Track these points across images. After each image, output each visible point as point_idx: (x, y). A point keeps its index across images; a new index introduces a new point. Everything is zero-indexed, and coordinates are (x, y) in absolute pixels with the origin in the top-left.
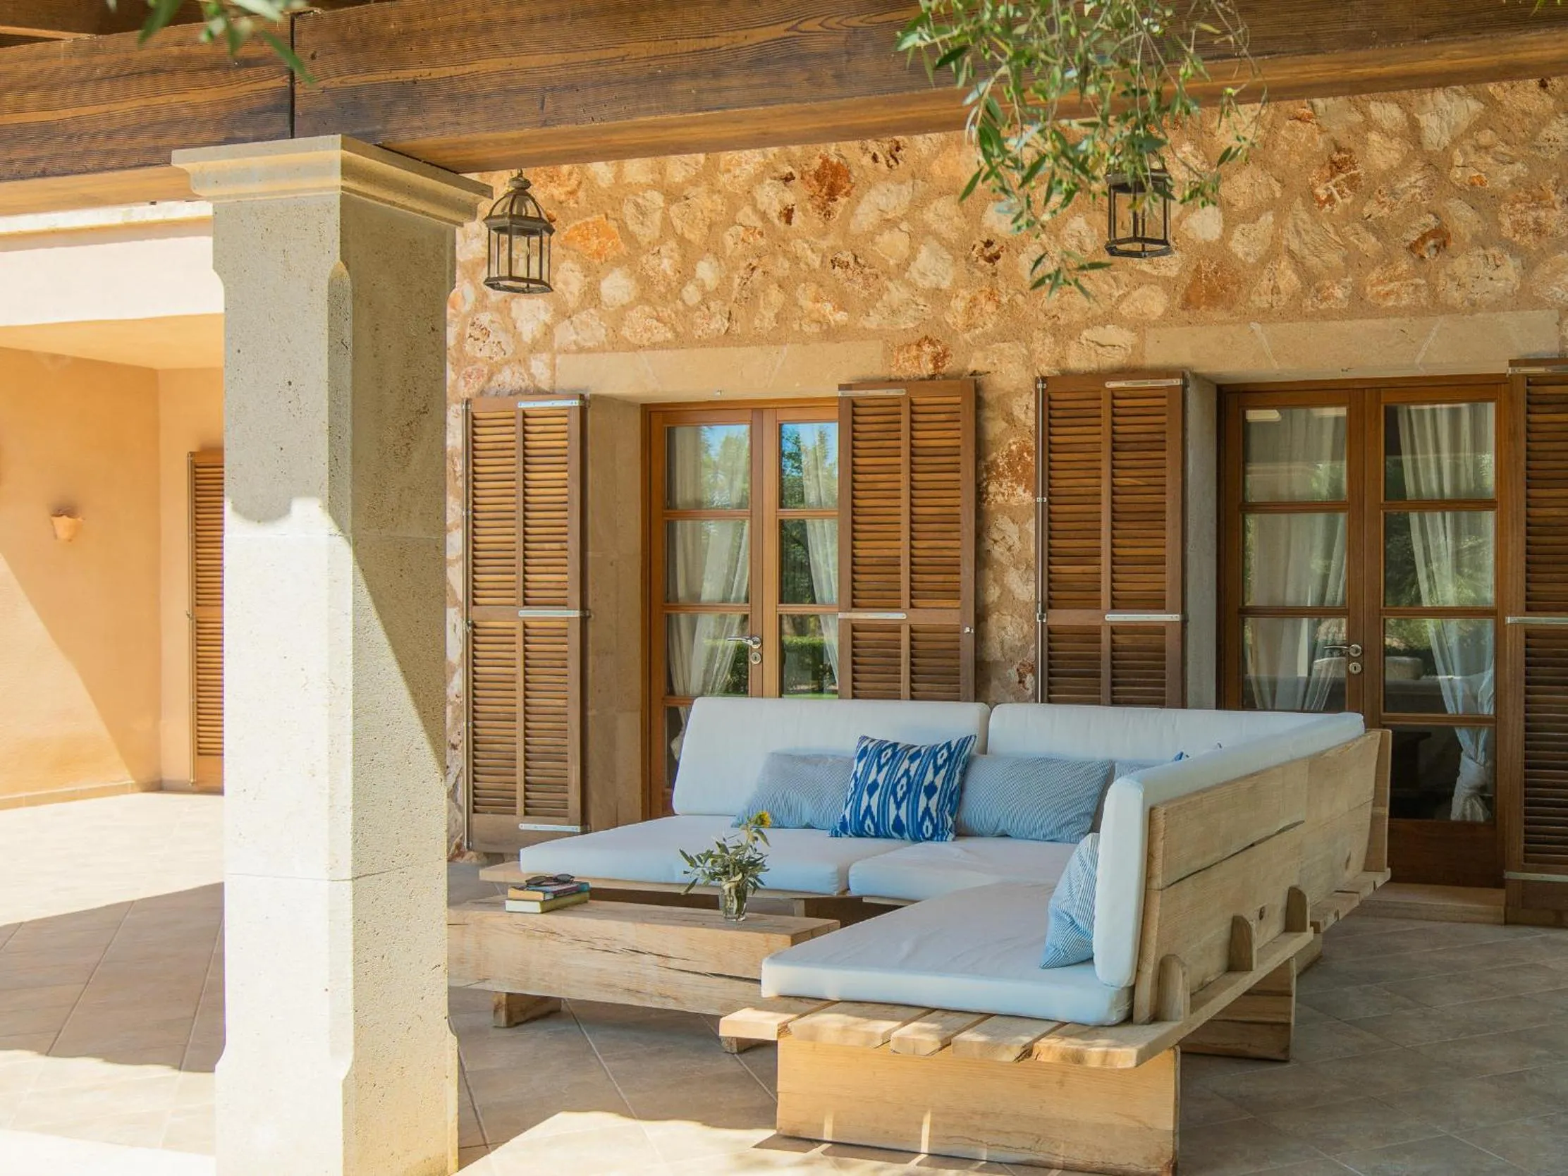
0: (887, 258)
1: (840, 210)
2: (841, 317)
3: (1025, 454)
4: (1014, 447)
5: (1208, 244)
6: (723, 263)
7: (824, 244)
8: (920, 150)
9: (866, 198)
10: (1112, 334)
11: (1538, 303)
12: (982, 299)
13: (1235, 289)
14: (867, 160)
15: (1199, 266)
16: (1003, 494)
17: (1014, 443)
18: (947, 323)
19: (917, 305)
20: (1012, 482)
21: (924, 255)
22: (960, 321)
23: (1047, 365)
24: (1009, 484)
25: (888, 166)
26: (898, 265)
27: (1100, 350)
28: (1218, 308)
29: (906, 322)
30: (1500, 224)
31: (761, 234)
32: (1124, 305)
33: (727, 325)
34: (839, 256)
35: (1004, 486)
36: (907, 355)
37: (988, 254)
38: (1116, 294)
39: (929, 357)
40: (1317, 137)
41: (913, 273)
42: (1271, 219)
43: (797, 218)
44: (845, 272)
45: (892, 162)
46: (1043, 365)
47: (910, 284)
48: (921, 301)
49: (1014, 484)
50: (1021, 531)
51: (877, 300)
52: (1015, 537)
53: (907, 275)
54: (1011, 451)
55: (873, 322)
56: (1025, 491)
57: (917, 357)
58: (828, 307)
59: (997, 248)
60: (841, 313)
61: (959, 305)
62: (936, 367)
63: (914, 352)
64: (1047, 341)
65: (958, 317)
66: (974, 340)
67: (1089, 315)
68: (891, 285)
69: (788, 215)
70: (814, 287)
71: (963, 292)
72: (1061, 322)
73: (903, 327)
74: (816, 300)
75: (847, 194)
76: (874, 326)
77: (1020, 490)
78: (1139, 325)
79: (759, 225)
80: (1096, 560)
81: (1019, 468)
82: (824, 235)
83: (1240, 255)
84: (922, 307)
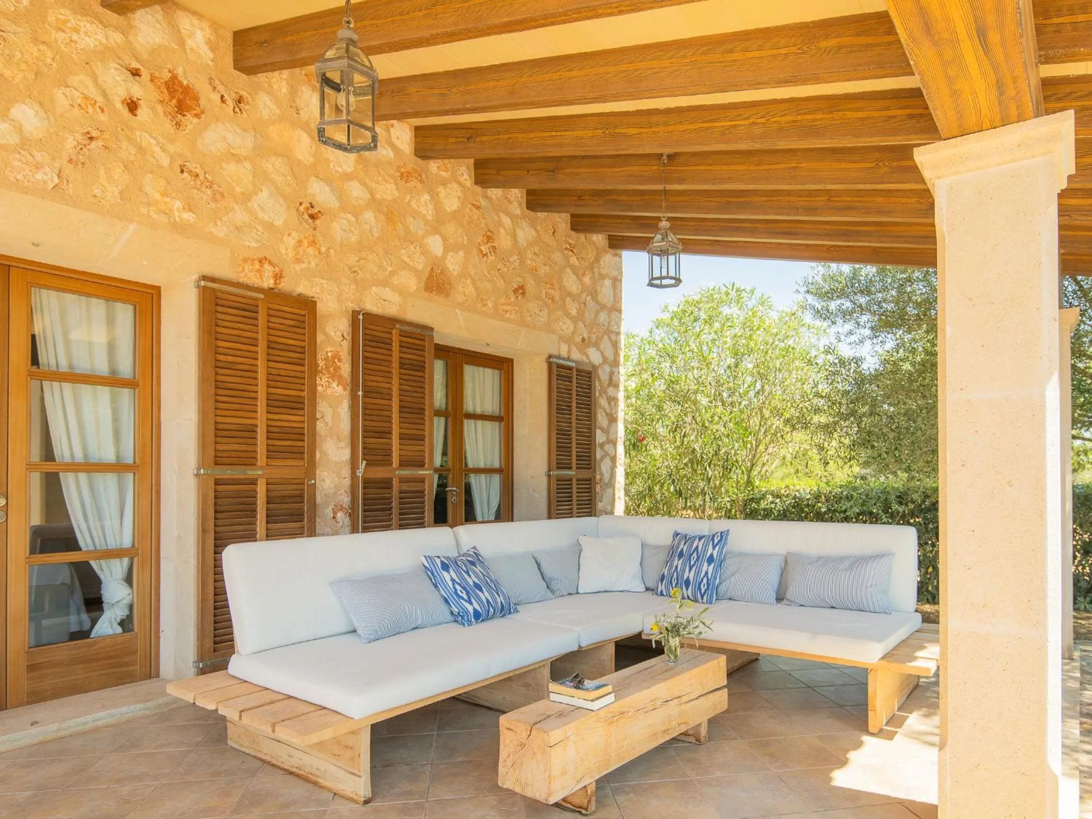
0: (234, 184)
1: (190, 127)
2: (188, 216)
3: (336, 360)
4: (330, 354)
5: (436, 256)
6: (52, 118)
7: (171, 149)
8: (261, 112)
9: (213, 126)
10: (387, 293)
11: (553, 332)
12: (305, 243)
13: (448, 287)
14: (216, 97)
15: (432, 268)
16: (322, 386)
17: (331, 351)
18: (280, 252)
19: (257, 230)
20: (328, 378)
21: (265, 194)
22: (291, 254)
23: (352, 302)
24: (327, 379)
25: (234, 110)
26: (243, 194)
27: (383, 302)
28: (442, 295)
29: (250, 242)
30: (542, 292)
31: (102, 110)
32: (395, 278)
33: (56, 181)
34: (188, 164)
35: (323, 380)
36: (251, 267)
37: (310, 212)
38: (389, 269)
39: (271, 274)
40: (482, 220)
41: (254, 204)
42: (463, 255)
43: (144, 113)
44: (195, 181)
45: (237, 110)
46: (349, 302)
47: (251, 212)
48: (260, 228)
49: (330, 380)
50: (334, 412)
51: (224, 215)
52: (330, 418)
53: (250, 204)
54: (328, 357)
55: (220, 231)
56: (338, 386)
57: (259, 271)
58: (178, 204)
59: (316, 211)
60: (190, 213)
61: (291, 242)
62: (275, 283)
63: (257, 266)
64: (352, 286)
65: (289, 250)
66: (301, 270)
67: (375, 278)
68: (236, 207)
69: (132, 106)
70: (162, 182)
71: (294, 234)
72: (359, 277)
73: (247, 244)
74: (165, 194)
75: (197, 116)
76: (222, 235)
77: (334, 385)
78: (403, 292)
79: (100, 100)
80: (388, 436)
81: (331, 369)
82: (172, 141)
83: (451, 269)
84: (260, 233)
